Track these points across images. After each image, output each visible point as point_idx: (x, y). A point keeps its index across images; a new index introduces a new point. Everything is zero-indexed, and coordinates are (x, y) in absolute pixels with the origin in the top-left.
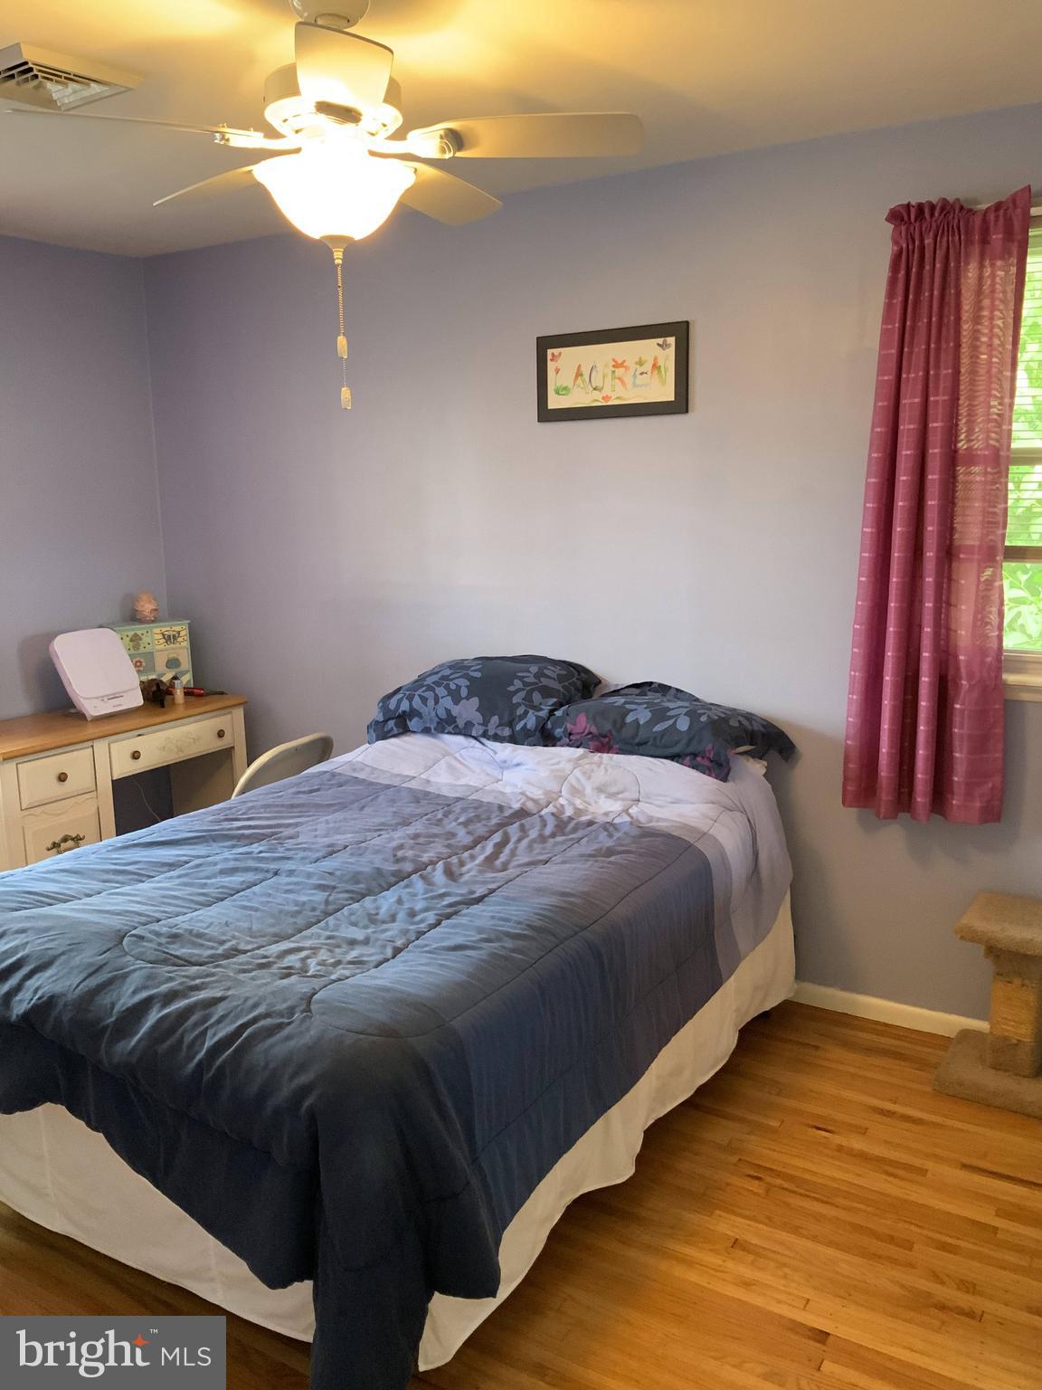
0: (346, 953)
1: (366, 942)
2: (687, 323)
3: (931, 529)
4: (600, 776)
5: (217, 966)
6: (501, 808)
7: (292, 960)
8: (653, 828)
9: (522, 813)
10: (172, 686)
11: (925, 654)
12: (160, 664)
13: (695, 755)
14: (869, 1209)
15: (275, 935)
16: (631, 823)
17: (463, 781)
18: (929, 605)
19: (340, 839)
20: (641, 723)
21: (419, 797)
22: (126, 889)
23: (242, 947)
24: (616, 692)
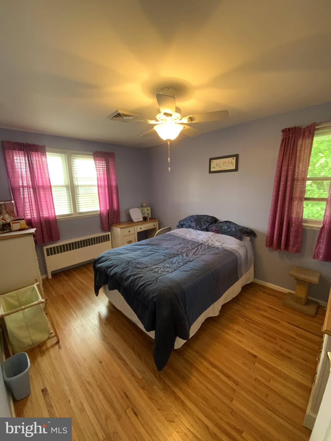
0: (166, 269)
1: (170, 267)
2: (238, 154)
3: (288, 194)
4: (217, 238)
5: (143, 270)
6: (198, 243)
7: (156, 270)
8: (226, 249)
9: (202, 244)
10: (147, 217)
11: (285, 219)
12: (146, 214)
13: (236, 236)
14: (267, 329)
15: (154, 264)
16: (222, 248)
17: (192, 237)
18: (286, 209)
19: (169, 246)
20: (225, 228)
21: (183, 239)
22: (133, 253)
23: (149, 266)
24: (221, 222)
